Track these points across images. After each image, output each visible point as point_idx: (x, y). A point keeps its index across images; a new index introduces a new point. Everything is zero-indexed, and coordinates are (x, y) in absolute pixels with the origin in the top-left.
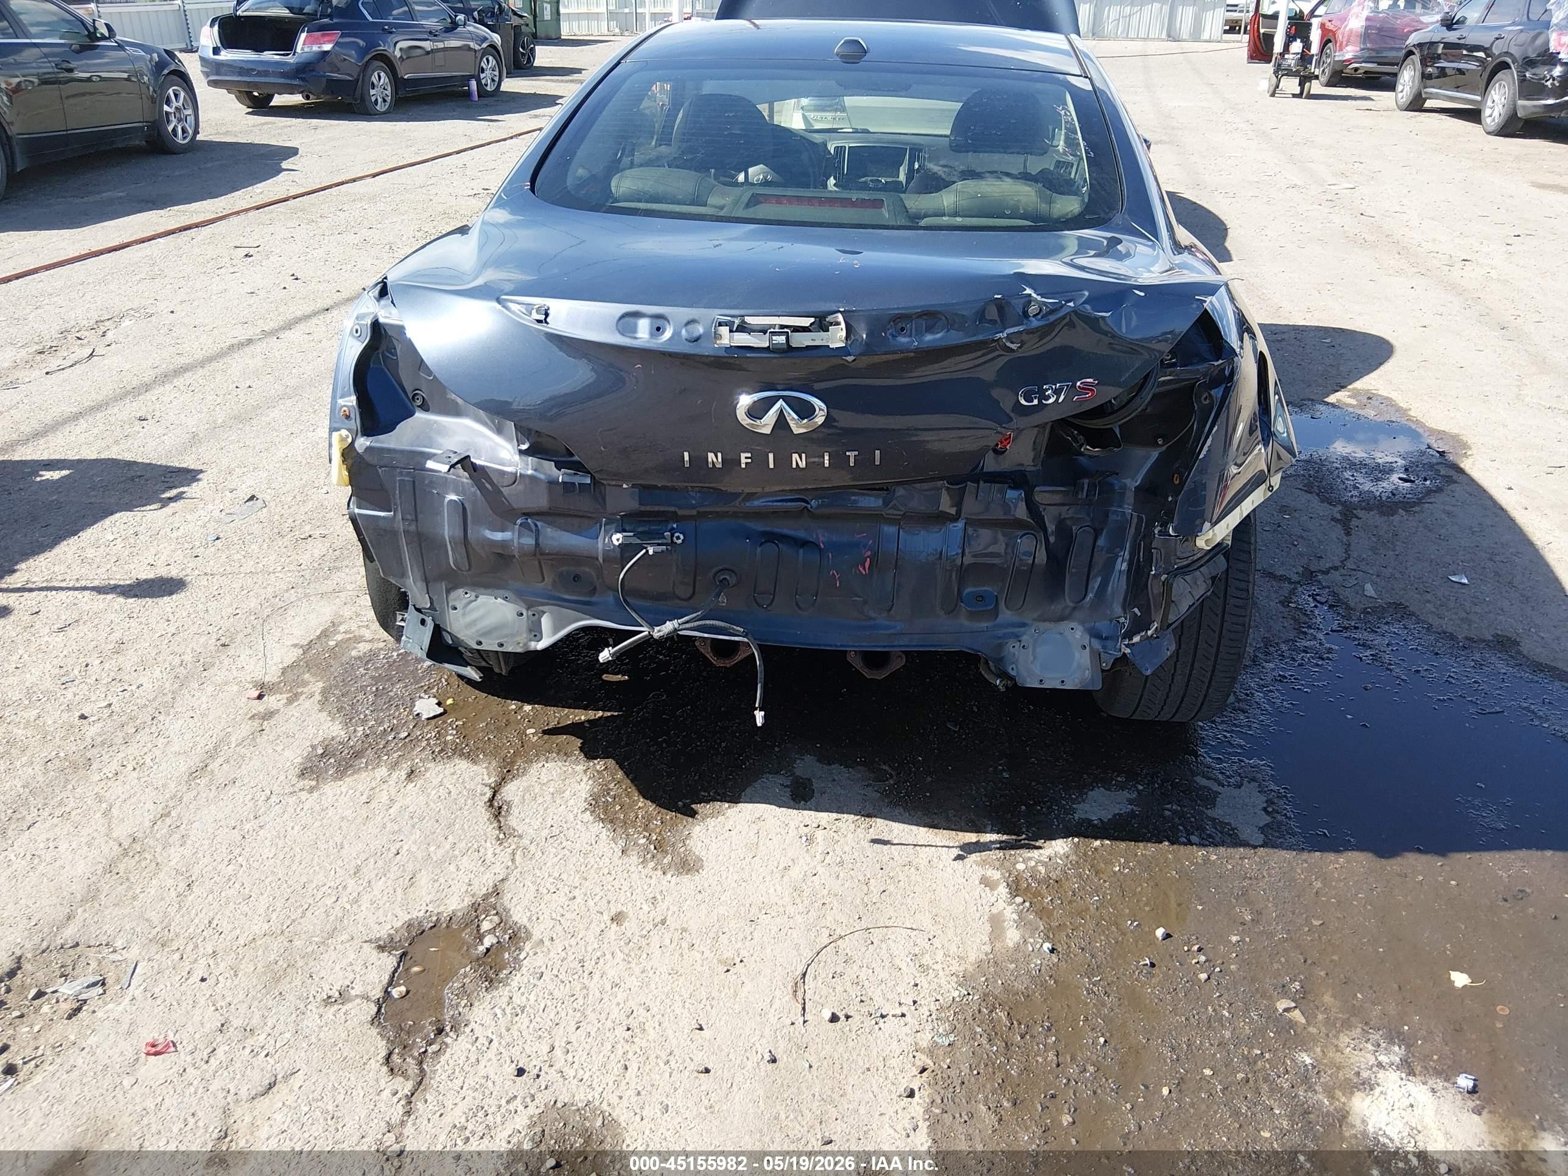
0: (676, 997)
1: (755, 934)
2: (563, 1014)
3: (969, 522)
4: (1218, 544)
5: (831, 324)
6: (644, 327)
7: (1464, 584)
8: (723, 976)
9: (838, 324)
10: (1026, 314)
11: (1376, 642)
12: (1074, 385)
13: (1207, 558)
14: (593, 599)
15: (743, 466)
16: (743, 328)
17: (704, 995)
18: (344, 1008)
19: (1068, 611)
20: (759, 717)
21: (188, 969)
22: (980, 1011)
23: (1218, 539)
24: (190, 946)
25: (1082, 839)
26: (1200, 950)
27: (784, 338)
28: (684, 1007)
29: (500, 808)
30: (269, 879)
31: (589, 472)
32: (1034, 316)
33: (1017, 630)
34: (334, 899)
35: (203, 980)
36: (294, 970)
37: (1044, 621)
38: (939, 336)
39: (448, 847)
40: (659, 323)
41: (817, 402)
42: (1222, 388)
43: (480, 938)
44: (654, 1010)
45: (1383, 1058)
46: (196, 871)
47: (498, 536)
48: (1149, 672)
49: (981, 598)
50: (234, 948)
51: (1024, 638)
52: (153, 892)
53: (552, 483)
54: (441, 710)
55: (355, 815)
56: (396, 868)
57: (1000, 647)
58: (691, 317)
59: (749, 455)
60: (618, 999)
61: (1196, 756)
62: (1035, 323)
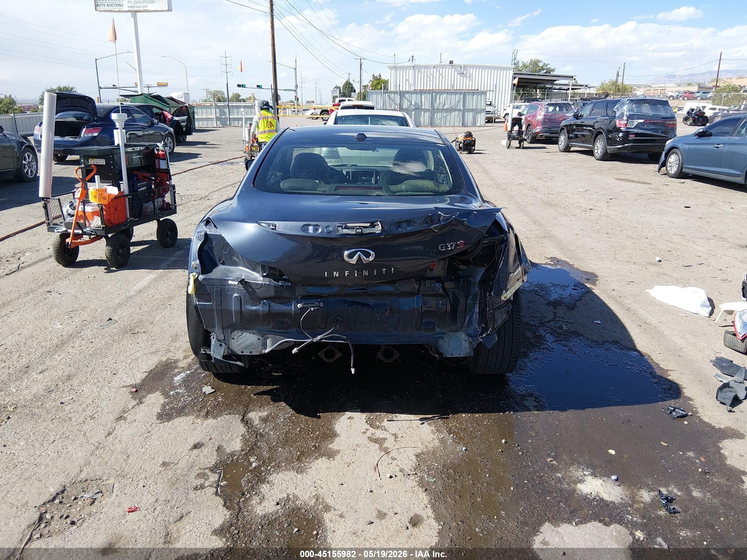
0: (331, 476)
1: (356, 454)
2: (289, 485)
3: (423, 295)
4: (508, 299)
5: (376, 225)
6: (311, 229)
7: (599, 323)
8: (347, 468)
9: (378, 225)
10: (439, 220)
11: (569, 345)
12: (457, 243)
13: (505, 304)
14: (288, 331)
15: (346, 276)
16: (347, 228)
17: (341, 474)
18: (204, 491)
19: (459, 327)
20: (353, 371)
21: (136, 483)
22: (443, 470)
23: (508, 297)
24: (135, 476)
25: (471, 414)
26: (518, 446)
27: (360, 230)
28: (335, 478)
29: (247, 421)
30: (161, 452)
31: (291, 282)
32: (442, 221)
33: (441, 335)
34: (189, 456)
35: (144, 486)
36: (180, 481)
37: (451, 332)
38: (412, 228)
39: (230, 436)
40: (316, 227)
41: (372, 253)
42: (504, 244)
43: (251, 464)
44: (324, 480)
45: (585, 473)
46: (129, 452)
47: (254, 308)
48: (489, 348)
49: (428, 323)
50: (153, 475)
51: (445, 338)
52: (113, 460)
53: (276, 287)
54: (213, 390)
55: (189, 428)
56: (211, 444)
57: (437, 342)
58: (327, 225)
59: (348, 272)
60: (309, 478)
61: (509, 385)
62: (443, 223)
